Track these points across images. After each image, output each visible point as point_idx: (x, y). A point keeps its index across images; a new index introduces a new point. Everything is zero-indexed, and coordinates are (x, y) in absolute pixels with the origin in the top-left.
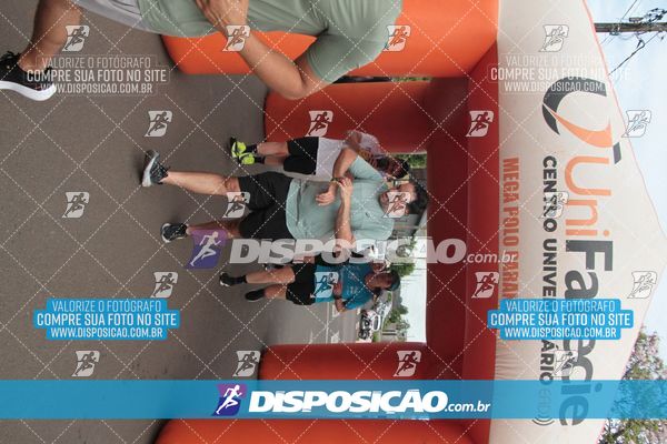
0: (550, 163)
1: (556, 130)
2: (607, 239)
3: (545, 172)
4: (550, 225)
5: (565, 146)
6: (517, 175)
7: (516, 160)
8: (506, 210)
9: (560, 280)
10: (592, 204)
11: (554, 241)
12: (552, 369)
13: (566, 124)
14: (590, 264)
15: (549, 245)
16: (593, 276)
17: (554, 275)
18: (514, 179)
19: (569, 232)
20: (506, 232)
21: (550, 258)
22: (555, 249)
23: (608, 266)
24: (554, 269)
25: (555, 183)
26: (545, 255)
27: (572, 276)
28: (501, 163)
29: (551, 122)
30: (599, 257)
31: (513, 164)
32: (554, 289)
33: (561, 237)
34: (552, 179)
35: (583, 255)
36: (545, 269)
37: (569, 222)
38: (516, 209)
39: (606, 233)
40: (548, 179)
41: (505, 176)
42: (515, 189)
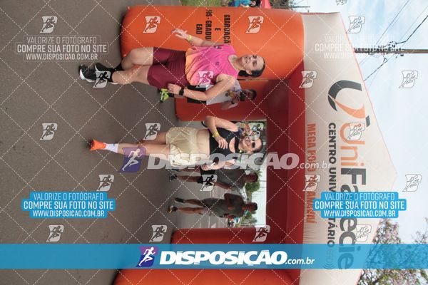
0: (332, 126)
1: (336, 109)
2: (364, 168)
3: (330, 131)
4: (333, 160)
5: (341, 117)
6: (315, 133)
7: (314, 125)
8: (309, 152)
9: (338, 189)
10: (355, 148)
11: (335, 169)
12: (334, 238)
13: (341, 106)
14: (354, 181)
15: (332, 171)
16: (356, 187)
17: (335, 187)
18: (313, 135)
19: (343, 164)
21: (333, 177)
22: (335, 173)
23: (364, 182)
24: (335, 184)
25: (334, 137)
26: (330, 176)
27: (345, 187)
28: (306, 126)
29: (333, 105)
30: (359, 177)
31: (313, 127)
33: (338, 166)
34: (333, 135)
35: (350, 177)
36: (330, 184)
37: (343, 159)
38: (315, 151)
39: (362, 164)
40: (331, 135)
41: (309, 133)
42: (314, 141)
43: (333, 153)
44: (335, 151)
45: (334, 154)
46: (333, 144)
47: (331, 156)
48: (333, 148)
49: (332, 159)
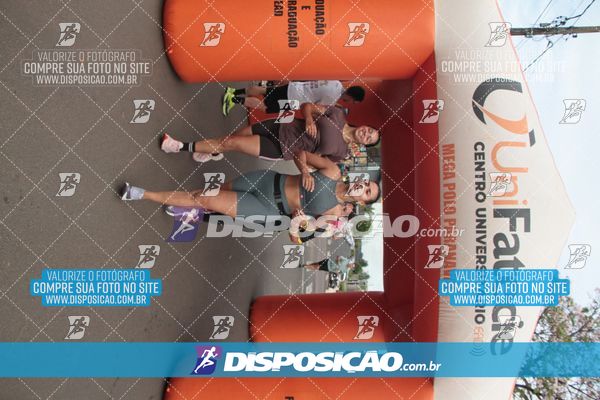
0: (479, 147)
1: (483, 122)
2: (525, 207)
3: (476, 154)
6: (453, 158)
7: (452, 146)
8: (445, 185)
9: (489, 240)
10: (513, 179)
11: (484, 210)
12: (484, 311)
13: (491, 116)
14: (513, 227)
15: (480, 213)
16: (515, 236)
17: (485, 237)
18: (451, 161)
19: (495, 203)
20: (445, 203)
21: (481, 224)
22: (485, 216)
23: (527, 229)
24: (485, 232)
25: (483, 163)
26: (477, 221)
27: (499, 237)
28: (441, 148)
29: (480, 115)
30: (520, 222)
31: (450, 148)
32: (485, 248)
33: (489, 206)
34: (482, 160)
35: (507, 220)
36: (478, 232)
38: (454, 184)
39: (525, 202)
40: (478, 160)
41: (444, 159)
42: (452, 169)
43: (480, 186)
44: (484, 184)
45: (483, 189)
46: (481, 173)
47: (479, 191)
48: (481, 180)
49: (481, 196)
